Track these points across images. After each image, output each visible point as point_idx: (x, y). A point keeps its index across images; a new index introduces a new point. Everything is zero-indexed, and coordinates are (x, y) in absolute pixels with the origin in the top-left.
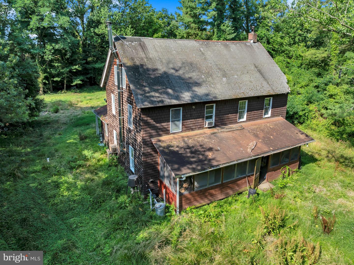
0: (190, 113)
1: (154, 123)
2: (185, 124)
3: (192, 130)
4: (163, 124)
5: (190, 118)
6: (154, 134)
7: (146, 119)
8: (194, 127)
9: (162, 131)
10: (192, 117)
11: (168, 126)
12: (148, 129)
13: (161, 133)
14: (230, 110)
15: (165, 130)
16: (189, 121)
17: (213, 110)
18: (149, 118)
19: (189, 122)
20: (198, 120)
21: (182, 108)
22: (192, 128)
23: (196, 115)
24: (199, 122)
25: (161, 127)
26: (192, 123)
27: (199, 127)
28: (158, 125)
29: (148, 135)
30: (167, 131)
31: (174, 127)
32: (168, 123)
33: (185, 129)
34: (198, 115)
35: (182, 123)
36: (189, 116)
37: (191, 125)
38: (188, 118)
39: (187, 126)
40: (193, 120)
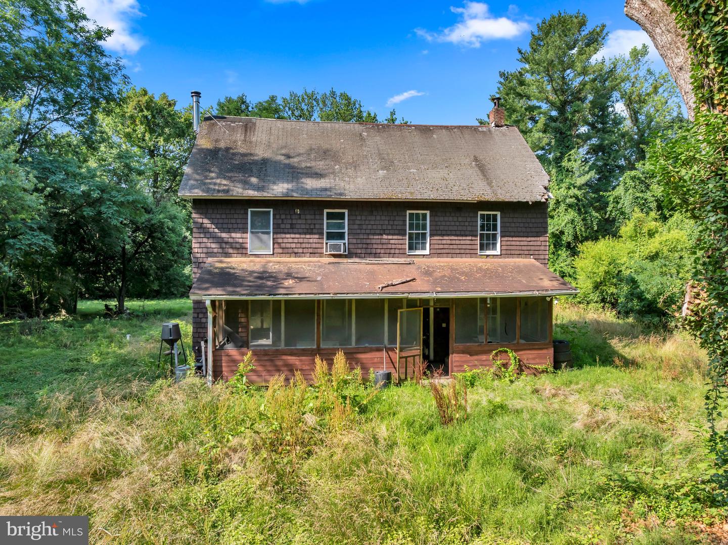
0: (290, 221)
1: (216, 230)
2: (280, 241)
3: (296, 254)
4: (233, 235)
5: (291, 231)
6: (215, 250)
7: (200, 221)
8: (300, 251)
9: (232, 248)
10: (295, 230)
11: (244, 241)
12: (205, 240)
13: (231, 251)
14: (385, 227)
15: (238, 246)
16: (288, 236)
17: (344, 223)
18: (206, 221)
19: (289, 239)
20: (308, 236)
21: (272, 210)
22: (296, 250)
23: (303, 226)
24: (311, 241)
25: (230, 240)
26: (296, 241)
27: (311, 250)
28: (224, 235)
29: (205, 250)
30: (241, 249)
31: (257, 243)
32: (244, 235)
33: (280, 251)
34: (308, 227)
35: (273, 239)
36: (289, 226)
37: (294, 245)
38: (286, 231)
39: (283, 245)
40: (297, 236)
